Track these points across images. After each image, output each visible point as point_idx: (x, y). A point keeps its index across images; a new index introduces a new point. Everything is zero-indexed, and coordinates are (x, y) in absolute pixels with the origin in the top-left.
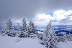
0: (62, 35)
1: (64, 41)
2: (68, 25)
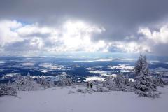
2: (25, 56)
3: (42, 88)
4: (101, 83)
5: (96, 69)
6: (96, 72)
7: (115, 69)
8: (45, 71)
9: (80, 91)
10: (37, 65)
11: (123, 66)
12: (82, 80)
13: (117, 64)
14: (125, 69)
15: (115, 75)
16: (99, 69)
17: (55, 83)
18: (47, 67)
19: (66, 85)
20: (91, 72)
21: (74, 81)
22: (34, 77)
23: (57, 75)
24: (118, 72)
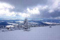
4: (12, 27)
5: (10, 23)
6: (11, 23)
9: (3, 31)
11: (20, 21)
12: (5, 27)
14: (21, 22)
15: (17, 25)
16: (12, 22)
20: (9, 23)
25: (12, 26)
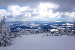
0: (18, 31)
1: (20, 36)
2: (23, 21)
3: (31, 34)
4: (57, 32)
7: (64, 26)
8: (32, 27)
9: (47, 35)
10: (28, 25)
12: (48, 31)
13: (65, 23)
14: (69, 25)
17: (36, 32)
18: (32, 25)
19: (41, 33)
20: (52, 27)
21: (45, 31)
22: (27, 30)
23: (37, 28)
24: (65, 27)
25: (57, 30)
